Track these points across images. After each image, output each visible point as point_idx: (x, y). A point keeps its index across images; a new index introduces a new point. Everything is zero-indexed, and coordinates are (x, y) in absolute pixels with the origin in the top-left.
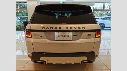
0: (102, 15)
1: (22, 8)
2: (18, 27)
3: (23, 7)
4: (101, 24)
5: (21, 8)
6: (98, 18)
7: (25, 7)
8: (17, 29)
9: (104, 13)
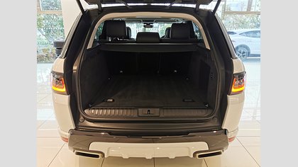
0: (243, 24)
1: (51, 8)
2: (42, 53)
3: (51, 4)
4: (241, 46)
5: (47, 8)
6: (233, 33)
7: (56, 5)
8: (40, 59)
9: (248, 19)
